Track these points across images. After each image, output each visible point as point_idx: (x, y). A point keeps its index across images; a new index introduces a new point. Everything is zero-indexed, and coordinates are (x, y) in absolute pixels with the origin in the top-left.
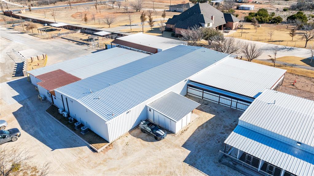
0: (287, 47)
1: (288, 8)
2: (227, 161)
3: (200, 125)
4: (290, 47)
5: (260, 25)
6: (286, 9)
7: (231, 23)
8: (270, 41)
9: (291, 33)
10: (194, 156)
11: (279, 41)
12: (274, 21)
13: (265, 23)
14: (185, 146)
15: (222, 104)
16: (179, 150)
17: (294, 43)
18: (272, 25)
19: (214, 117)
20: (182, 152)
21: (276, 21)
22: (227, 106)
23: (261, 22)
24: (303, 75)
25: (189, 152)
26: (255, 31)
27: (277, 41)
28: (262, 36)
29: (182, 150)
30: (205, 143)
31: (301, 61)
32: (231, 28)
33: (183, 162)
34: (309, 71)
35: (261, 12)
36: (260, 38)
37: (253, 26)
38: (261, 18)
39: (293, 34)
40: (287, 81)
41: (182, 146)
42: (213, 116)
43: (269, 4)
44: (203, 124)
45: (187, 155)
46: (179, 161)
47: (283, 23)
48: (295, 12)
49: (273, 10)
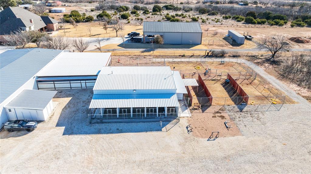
0: (105, 38)
1: (94, 9)
2: (96, 121)
3: (63, 108)
4: (107, 38)
5: (78, 24)
6: (93, 9)
7: (50, 25)
8: (91, 36)
9: (104, 28)
10: (69, 128)
11: (98, 35)
12: (88, 20)
13: (80, 22)
14: (58, 125)
15: (74, 88)
16: (55, 129)
17: (108, 35)
18: (87, 23)
19: (72, 98)
20: (58, 130)
21: (89, 20)
22: (78, 88)
23: (78, 22)
24: (123, 55)
25: (64, 127)
26: (75, 29)
27: (96, 35)
28: (82, 32)
29: (58, 129)
30: (74, 117)
31: (118, 46)
32: (52, 30)
33: (63, 135)
34: (125, 51)
35: (73, 13)
36: (82, 35)
37: (72, 25)
38: (76, 19)
39: (105, 28)
40: (114, 61)
41: (56, 126)
42: (70, 98)
43: (77, 6)
44: (65, 106)
45: (63, 130)
46: (59, 136)
47: (96, 21)
48: (100, 12)
49: (82, 11)
